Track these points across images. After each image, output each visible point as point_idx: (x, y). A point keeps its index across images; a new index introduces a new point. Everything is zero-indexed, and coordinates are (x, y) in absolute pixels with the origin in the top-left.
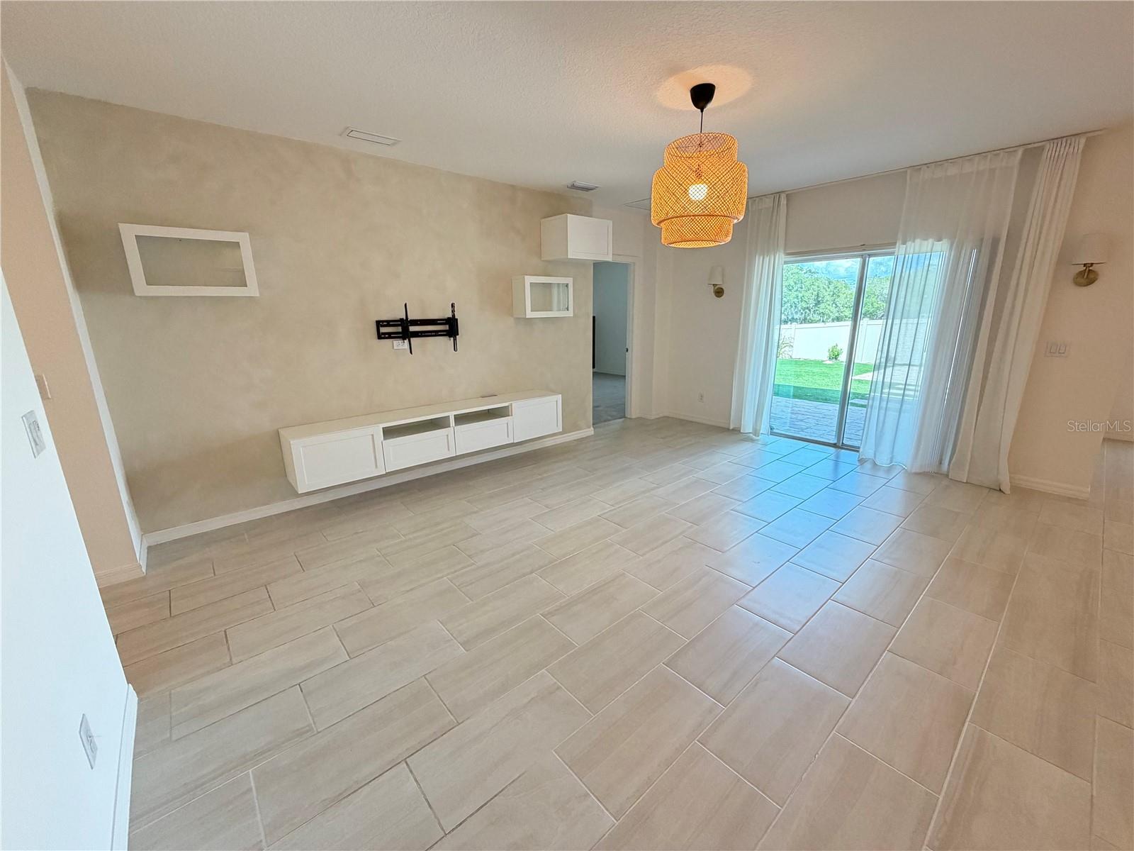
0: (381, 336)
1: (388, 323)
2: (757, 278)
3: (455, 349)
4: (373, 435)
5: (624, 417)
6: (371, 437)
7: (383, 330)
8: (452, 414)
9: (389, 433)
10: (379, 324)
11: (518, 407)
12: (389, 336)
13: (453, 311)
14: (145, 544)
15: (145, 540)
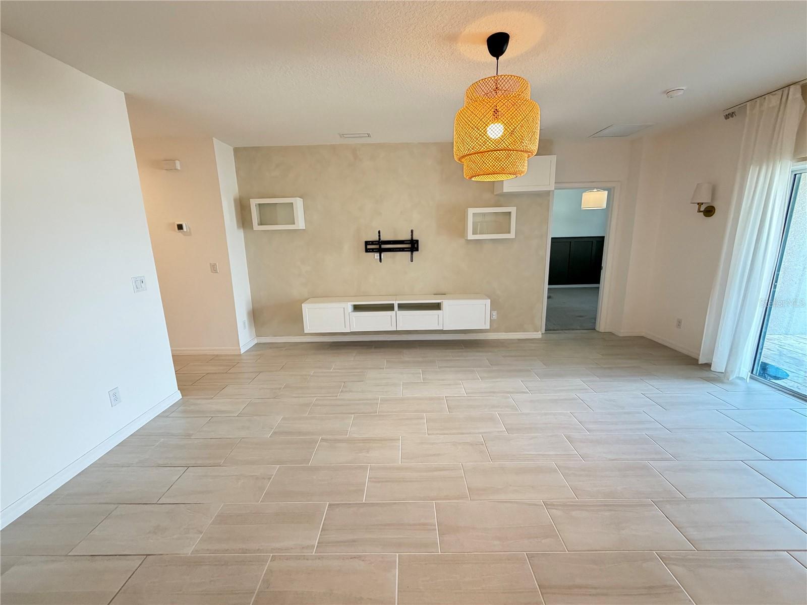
0: (367, 250)
1: (372, 243)
2: (749, 193)
3: (412, 261)
4: (344, 308)
5: (594, 329)
6: (343, 309)
7: (369, 247)
8: (396, 304)
9: (357, 308)
10: (367, 243)
11: (446, 304)
12: (372, 250)
13: (412, 235)
14: (255, 342)
15: (256, 340)
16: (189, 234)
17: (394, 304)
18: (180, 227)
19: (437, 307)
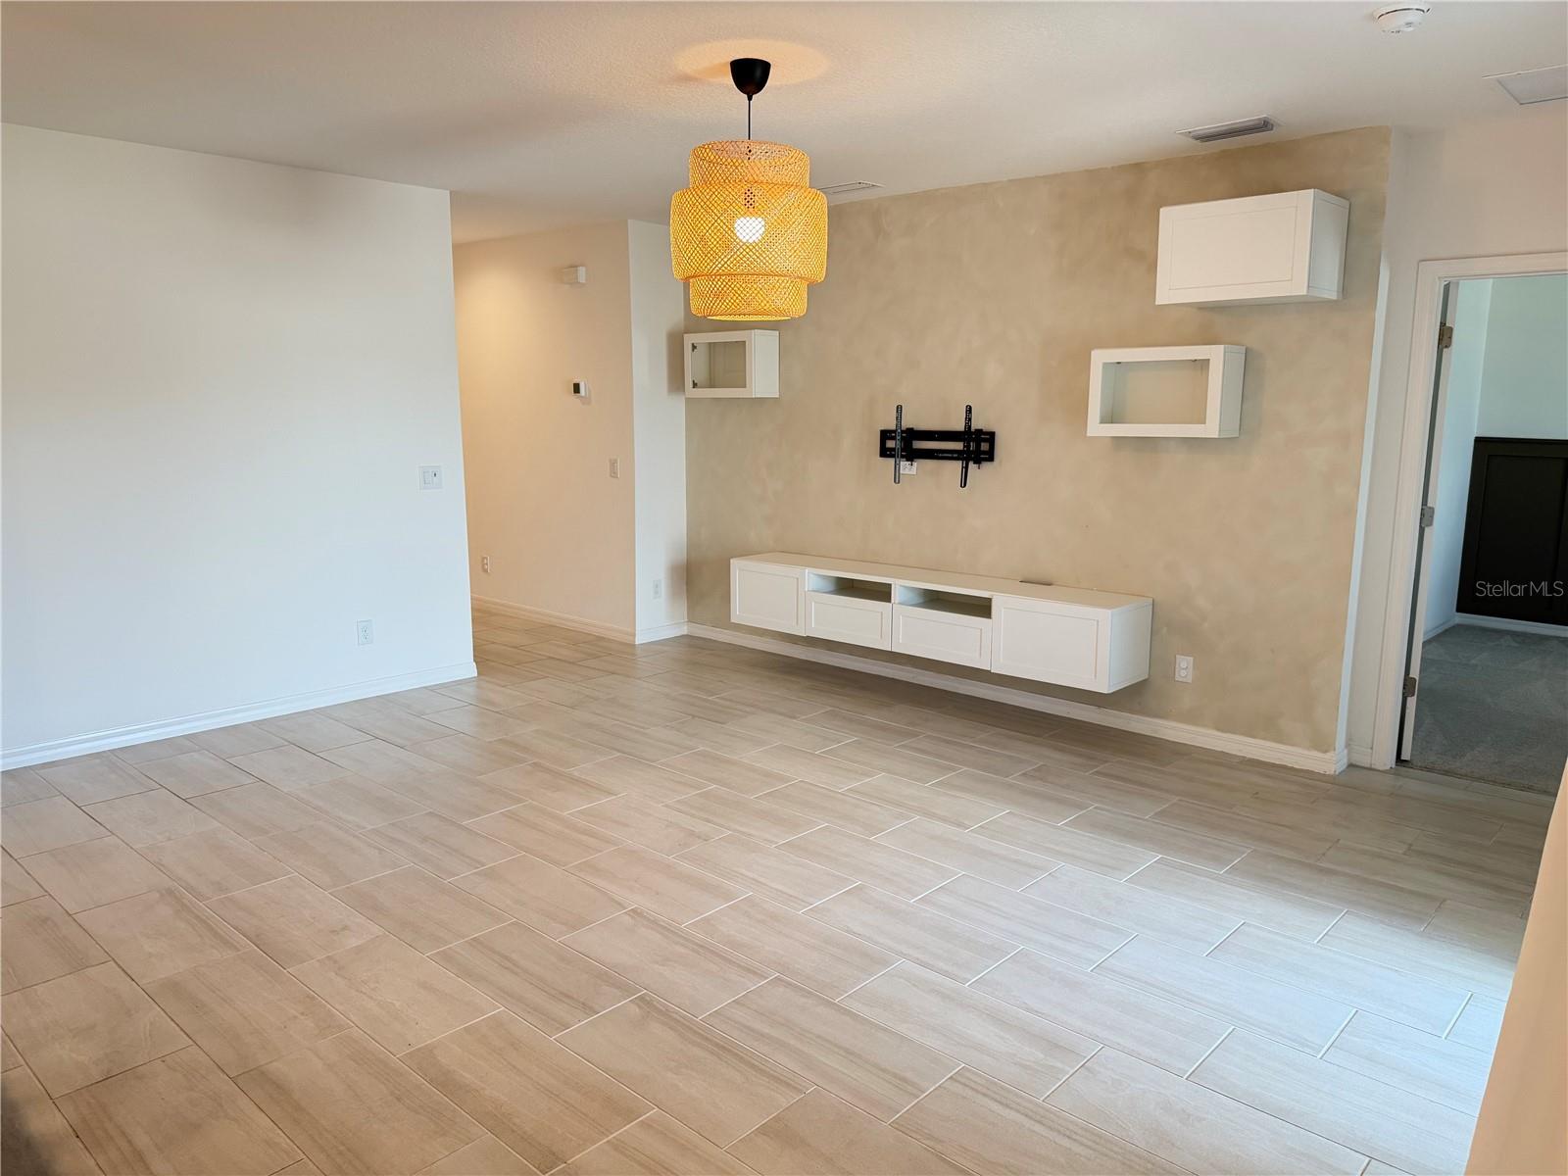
0: (885, 453)
3: (961, 485)
6: (796, 581)
7: (889, 444)
10: (885, 435)
11: (1007, 605)
13: (969, 419)
14: (684, 630)
15: (686, 628)
16: (586, 401)
17: (890, 585)
18: (577, 388)
19: (981, 608)
